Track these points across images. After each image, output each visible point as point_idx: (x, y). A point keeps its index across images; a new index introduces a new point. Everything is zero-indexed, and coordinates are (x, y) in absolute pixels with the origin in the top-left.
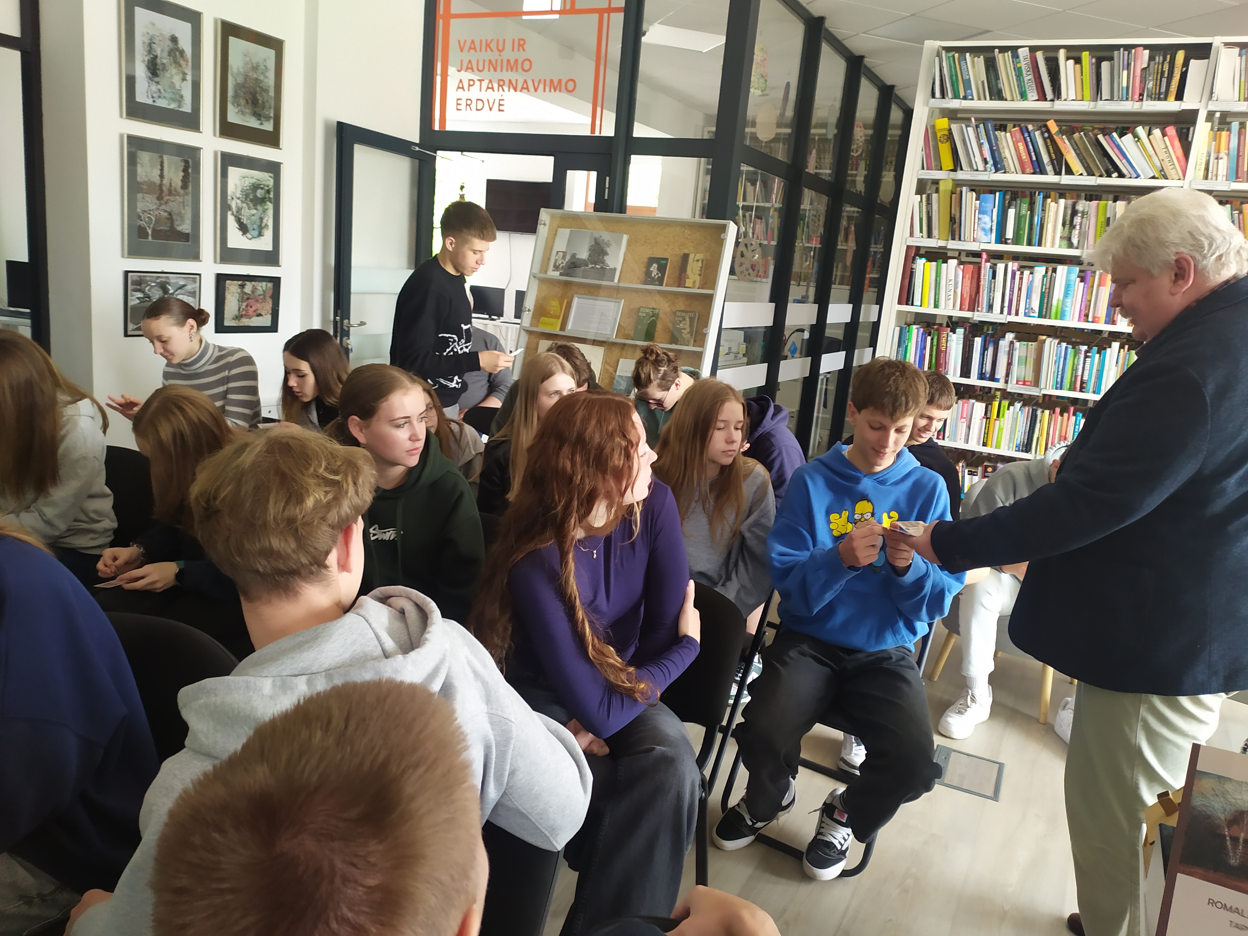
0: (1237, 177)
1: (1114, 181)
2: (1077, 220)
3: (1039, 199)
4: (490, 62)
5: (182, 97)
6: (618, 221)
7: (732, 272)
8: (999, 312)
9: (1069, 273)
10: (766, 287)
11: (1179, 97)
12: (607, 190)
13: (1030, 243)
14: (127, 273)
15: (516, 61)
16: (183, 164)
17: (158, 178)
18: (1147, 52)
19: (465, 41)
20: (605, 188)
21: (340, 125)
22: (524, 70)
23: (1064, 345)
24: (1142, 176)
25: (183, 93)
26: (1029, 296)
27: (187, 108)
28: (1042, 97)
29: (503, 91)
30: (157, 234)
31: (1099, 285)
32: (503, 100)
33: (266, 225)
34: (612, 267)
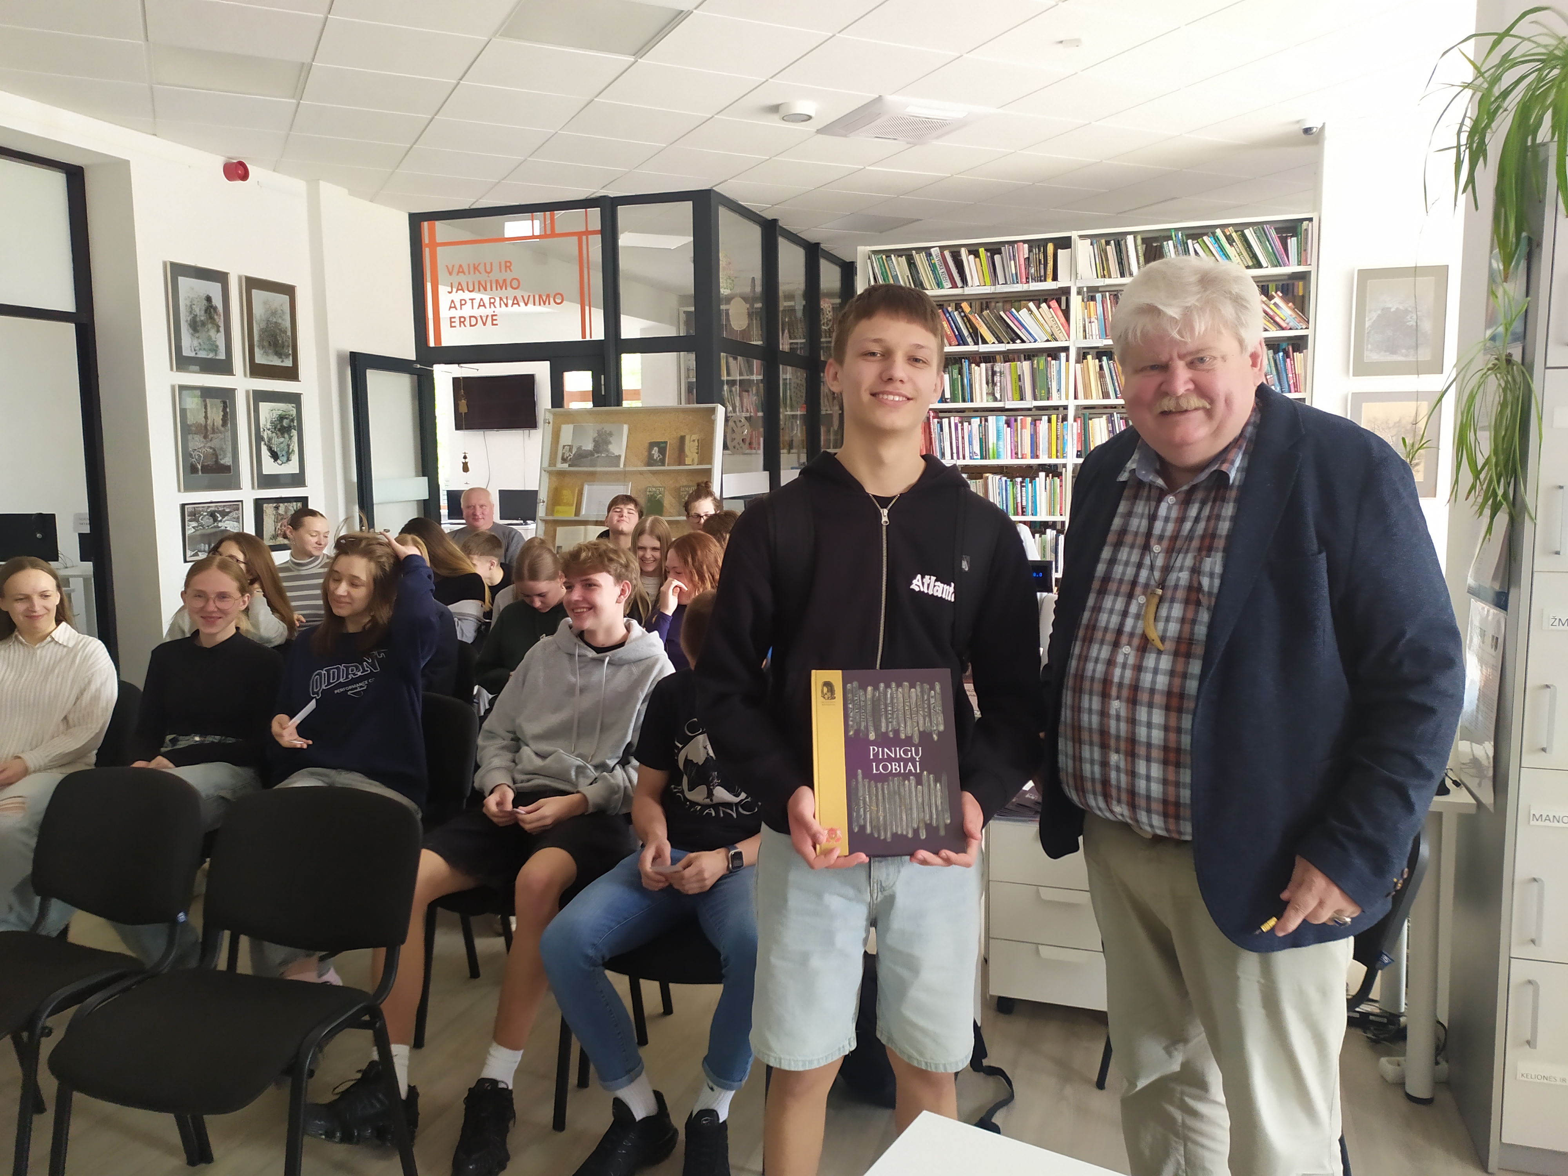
0: (1106, 336)
1: (1018, 346)
2: (997, 378)
3: (965, 364)
4: (479, 283)
5: (217, 346)
6: (617, 413)
7: (725, 447)
8: (950, 458)
9: (997, 421)
10: (759, 458)
11: (1055, 278)
12: (603, 387)
13: (964, 401)
14: (183, 506)
15: (505, 281)
16: (222, 405)
17: (204, 419)
18: (1026, 246)
19: (453, 266)
20: (601, 385)
21: (352, 354)
22: (512, 287)
23: (1004, 479)
24: (1039, 340)
25: (218, 343)
26: (970, 443)
27: (222, 356)
28: (954, 286)
29: (495, 307)
30: (206, 469)
31: (1021, 429)
32: (496, 315)
33: (293, 450)
34: (617, 454)
